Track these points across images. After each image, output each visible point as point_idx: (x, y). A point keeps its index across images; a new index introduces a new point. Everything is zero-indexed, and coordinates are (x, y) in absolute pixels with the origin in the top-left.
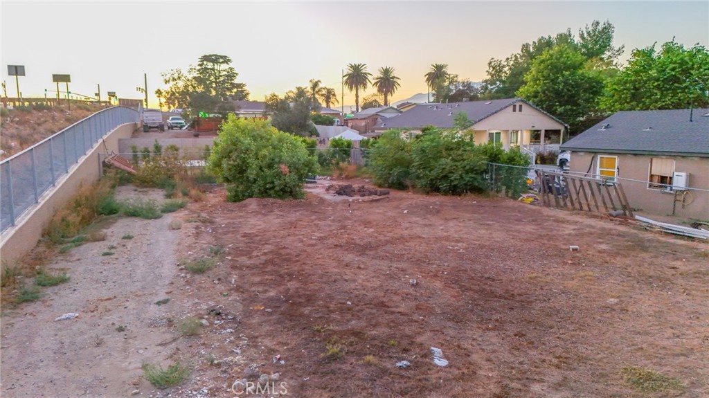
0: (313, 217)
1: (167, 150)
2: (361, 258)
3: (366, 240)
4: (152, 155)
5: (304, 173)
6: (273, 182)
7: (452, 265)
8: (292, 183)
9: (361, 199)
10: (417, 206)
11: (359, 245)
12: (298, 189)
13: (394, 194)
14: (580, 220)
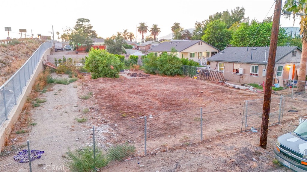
0: (122, 84)
1: (68, 60)
2: (136, 96)
3: (139, 91)
4: (62, 62)
5: (119, 69)
6: (108, 72)
7: (163, 97)
8: (115, 72)
9: (139, 78)
10: (158, 80)
11: (136, 92)
12: (117, 74)
13: (151, 76)
14: (209, 84)
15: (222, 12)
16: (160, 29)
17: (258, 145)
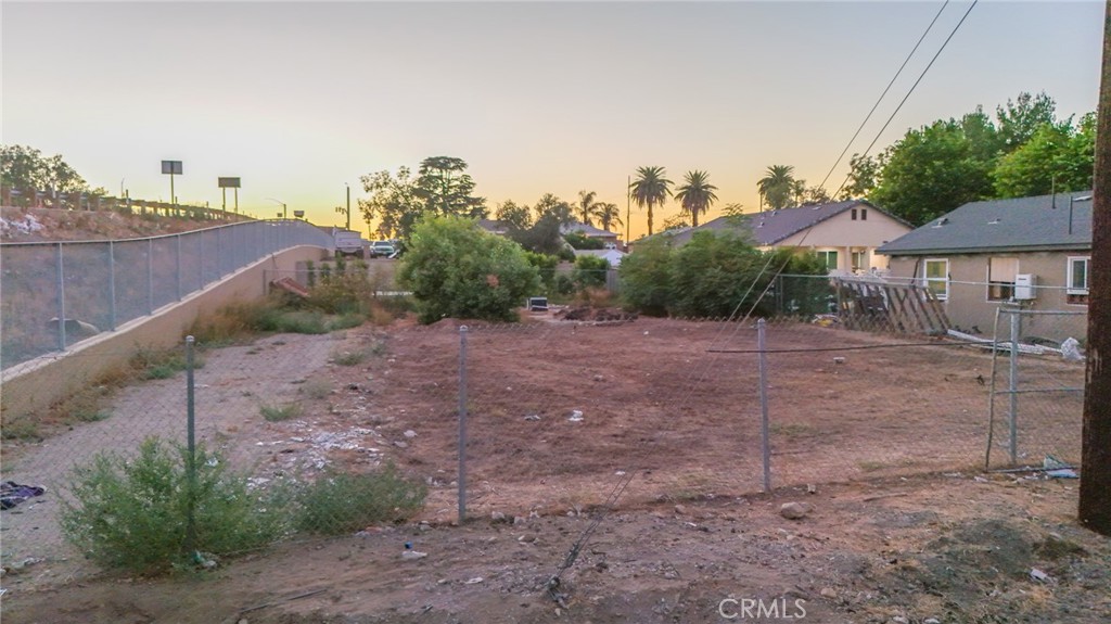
1: (353, 267)
4: (332, 272)
5: (520, 287)
6: (476, 298)
8: (501, 300)
9: (595, 322)
12: (510, 308)
15: (959, 118)
16: (714, 188)
17: (1070, 517)
